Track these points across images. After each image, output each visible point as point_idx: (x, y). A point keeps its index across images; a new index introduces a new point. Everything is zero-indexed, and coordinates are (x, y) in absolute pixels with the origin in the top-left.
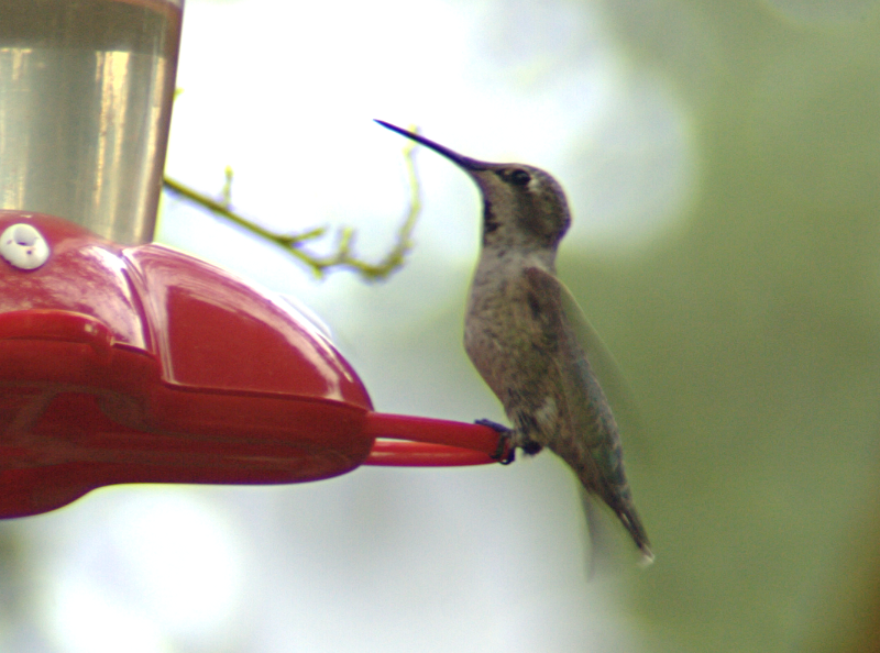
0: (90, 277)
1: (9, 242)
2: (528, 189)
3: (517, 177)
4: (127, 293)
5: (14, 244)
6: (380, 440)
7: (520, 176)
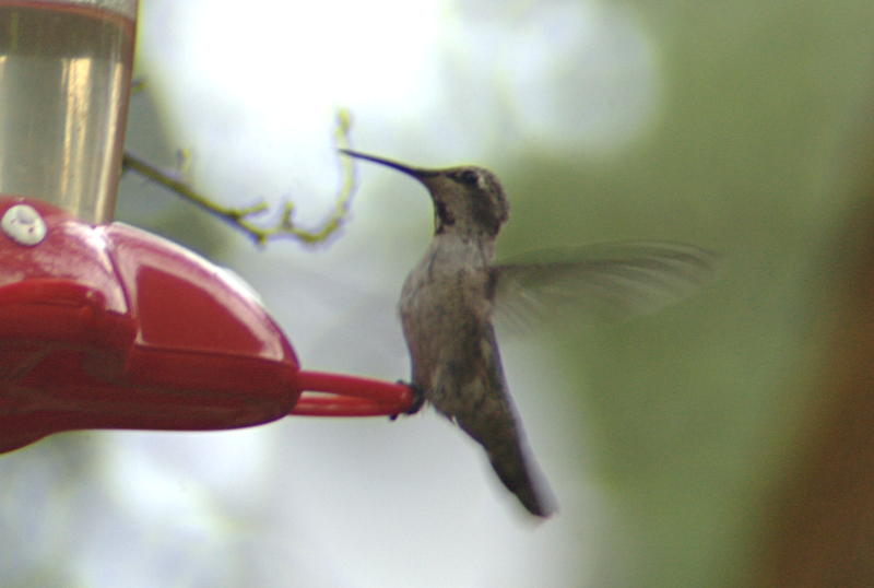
0: (74, 252)
1: (13, 221)
2: (478, 186)
3: (466, 177)
4: (109, 267)
5: (16, 224)
6: (306, 395)
7: (469, 176)
